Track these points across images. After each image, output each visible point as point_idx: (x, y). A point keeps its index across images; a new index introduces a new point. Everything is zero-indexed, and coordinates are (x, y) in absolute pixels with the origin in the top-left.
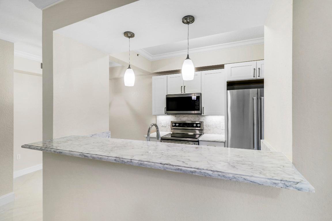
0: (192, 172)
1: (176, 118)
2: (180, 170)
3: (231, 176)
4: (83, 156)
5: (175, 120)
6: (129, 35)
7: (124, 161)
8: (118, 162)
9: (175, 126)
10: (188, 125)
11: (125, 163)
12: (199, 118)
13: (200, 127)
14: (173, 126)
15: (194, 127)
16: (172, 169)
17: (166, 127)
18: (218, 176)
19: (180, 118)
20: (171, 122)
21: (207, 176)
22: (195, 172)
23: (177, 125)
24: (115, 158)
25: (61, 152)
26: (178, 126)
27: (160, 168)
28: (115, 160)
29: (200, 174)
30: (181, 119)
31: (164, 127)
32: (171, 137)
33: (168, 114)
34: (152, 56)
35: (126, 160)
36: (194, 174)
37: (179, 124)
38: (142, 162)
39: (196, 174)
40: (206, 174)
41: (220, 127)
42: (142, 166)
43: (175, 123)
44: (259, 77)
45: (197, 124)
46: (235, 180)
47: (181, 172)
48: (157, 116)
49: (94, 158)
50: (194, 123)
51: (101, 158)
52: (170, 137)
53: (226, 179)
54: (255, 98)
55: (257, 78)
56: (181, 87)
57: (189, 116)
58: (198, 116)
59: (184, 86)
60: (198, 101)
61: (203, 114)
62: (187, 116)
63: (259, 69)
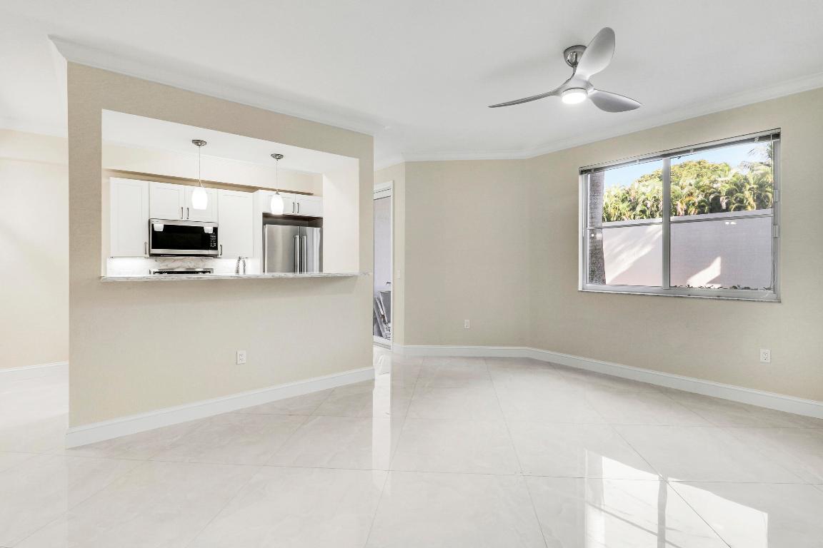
1: (156, 262)
12: (204, 263)
30: (169, 265)
44: (298, 212)
54: (298, 237)
55: (296, 214)
56: (180, 208)
57: (185, 259)
58: (204, 259)
59: (186, 208)
60: (214, 235)
61: (221, 255)
62: (181, 260)
63: (298, 204)
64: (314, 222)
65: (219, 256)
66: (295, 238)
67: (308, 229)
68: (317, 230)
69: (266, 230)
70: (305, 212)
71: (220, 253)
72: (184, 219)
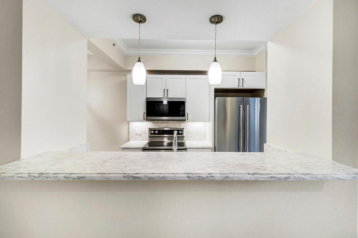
0: (287, 178)
1: (154, 124)
2: (274, 178)
3: (321, 176)
4: (130, 178)
5: (152, 127)
6: (139, 19)
7: (202, 177)
8: (194, 178)
9: (154, 134)
10: (168, 132)
11: (204, 178)
13: (182, 134)
14: (151, 134)
16: (264, 178)
17: (141, 135)
18: (311, 178)
19: (158, 125)
20: (149, 129)
21: (301, 180)
22: (289, 178)
23: (157, 132)
24: (187, 175)
26: (158, 134)
27: (251, 178)
28: (188, 177)
29: (294, 179)
30: (160, 126)
31: (139, 135)
32: (149, 146)
33: (147, 120)
34: (128, 49)
35: (204, 176)
36: (288, 179)
37: (159, 131)
38: (227, 175)
39: (291, 179)
40: (300, 178)
41: (201, 133)
42: (227, 179)
43: (153, 130)
45: (179, 131)
46: (325, 179)
47: (276, 179)
48: (130, 122)
51: (164, 177)
52: (147, 146)
53: (318, 180)
54: (241, 106)
55: (241, 87)
56: (163, 90)
57: (169, 122)
58: (179, 122)
59: (167, 90)
60: (183, 106)
61: (188, 120)
62: (166, 122)
63: (243, 79)
64: (257, 93)
65: (186, 120)
66: (240, 107)
67: (251, 99)
68: (257, 100)
69: (216, 101)
70: (248, 85)
71: (187, 119)
72: (165, 97)
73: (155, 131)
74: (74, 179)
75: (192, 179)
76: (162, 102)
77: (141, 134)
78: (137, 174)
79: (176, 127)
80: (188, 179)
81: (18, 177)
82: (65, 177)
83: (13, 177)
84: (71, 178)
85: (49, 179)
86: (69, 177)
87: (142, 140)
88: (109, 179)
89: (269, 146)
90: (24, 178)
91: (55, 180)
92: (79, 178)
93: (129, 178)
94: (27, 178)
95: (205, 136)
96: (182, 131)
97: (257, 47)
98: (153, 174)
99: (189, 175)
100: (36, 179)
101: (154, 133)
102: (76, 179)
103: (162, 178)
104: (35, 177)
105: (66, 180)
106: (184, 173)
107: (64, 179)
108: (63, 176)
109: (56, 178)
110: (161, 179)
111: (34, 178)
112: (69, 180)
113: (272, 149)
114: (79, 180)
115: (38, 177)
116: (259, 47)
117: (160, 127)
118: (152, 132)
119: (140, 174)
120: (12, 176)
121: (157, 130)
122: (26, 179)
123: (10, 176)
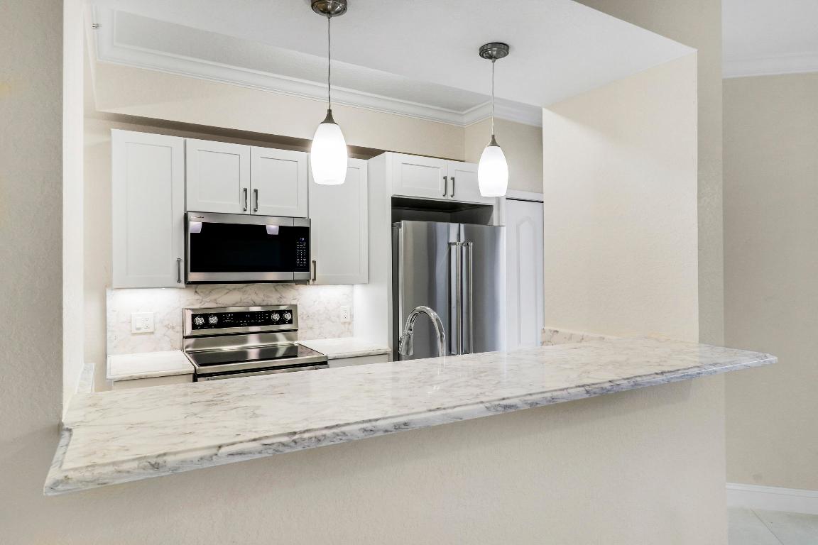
1: (197, 297)
4: (499, 408)
8: (595, 393)
9: (207, 325)
10: (250, 319)
12: (279, 295)
13: (290, 322)
14: (195, 327)
15: (271, 322)
17: (153, 333)
19: (213, 297)
23: (213, 320)
24: (583, 389)
25: (405, 424)
26: (217, 326)
30: (219, 301)
31: (145, 333)
33: (187, 284)
37: (219, 316)
41: (339, 317)
43: (201, 316)
44: (452, 196)
45: (281, 313)
49: (533, 404)
50: (273, 312)
56: (242, 190)
57: (245, 289)
58: (279, 287)
59: (252, 191)
60: (303, 242)
61: (314, 280)
62: (239, 289)
63: (453, 179)
65: (311, 282)
69: (401, 231)
71: (311, 278)
72: (248, 212)
73: (206, 316)
74: (386, 431)
75: (593, 396)
76: (264, 228)
77: (151, 330)
78: (504, 399)
79: (269, 303)
80: (587, 396)
81: (232, 455)
82: (365, 430)
83: (214, 457)
84: (378, 431)
85: (324, 444)
86: (374, 429)
87: (155, 350)
88: (461, 419)
89: (557, 332)
90: (251, 453)
91: (341, 442)
92: (397, 427)
93: (497, 411)
94: (260, 452)
95: (349, 323)
96: (290, 311)
97: (473, 106)
98: (530, 394)
99: (587, 388)
100: (288, 450)
101: (204, 322)
102: (391, 431)
103: (550, 401)
104: (283, 444)
105: (368, 437)
106: (577, 387)
107: (361, 435)
108: (359, 430)
109: (344, 438)
110: (549, 403)
111: (281, 448)
112: (375, 435)
113: (565, 338)
114: (398, 431)
115: (293, 444)
116: (480, 106)
117: (219, 305)
118: (200, 321)
119: (508, 398)
120: (211, 457)
121: (215, 315)
122: (258, 456)
123: (202, 459)
